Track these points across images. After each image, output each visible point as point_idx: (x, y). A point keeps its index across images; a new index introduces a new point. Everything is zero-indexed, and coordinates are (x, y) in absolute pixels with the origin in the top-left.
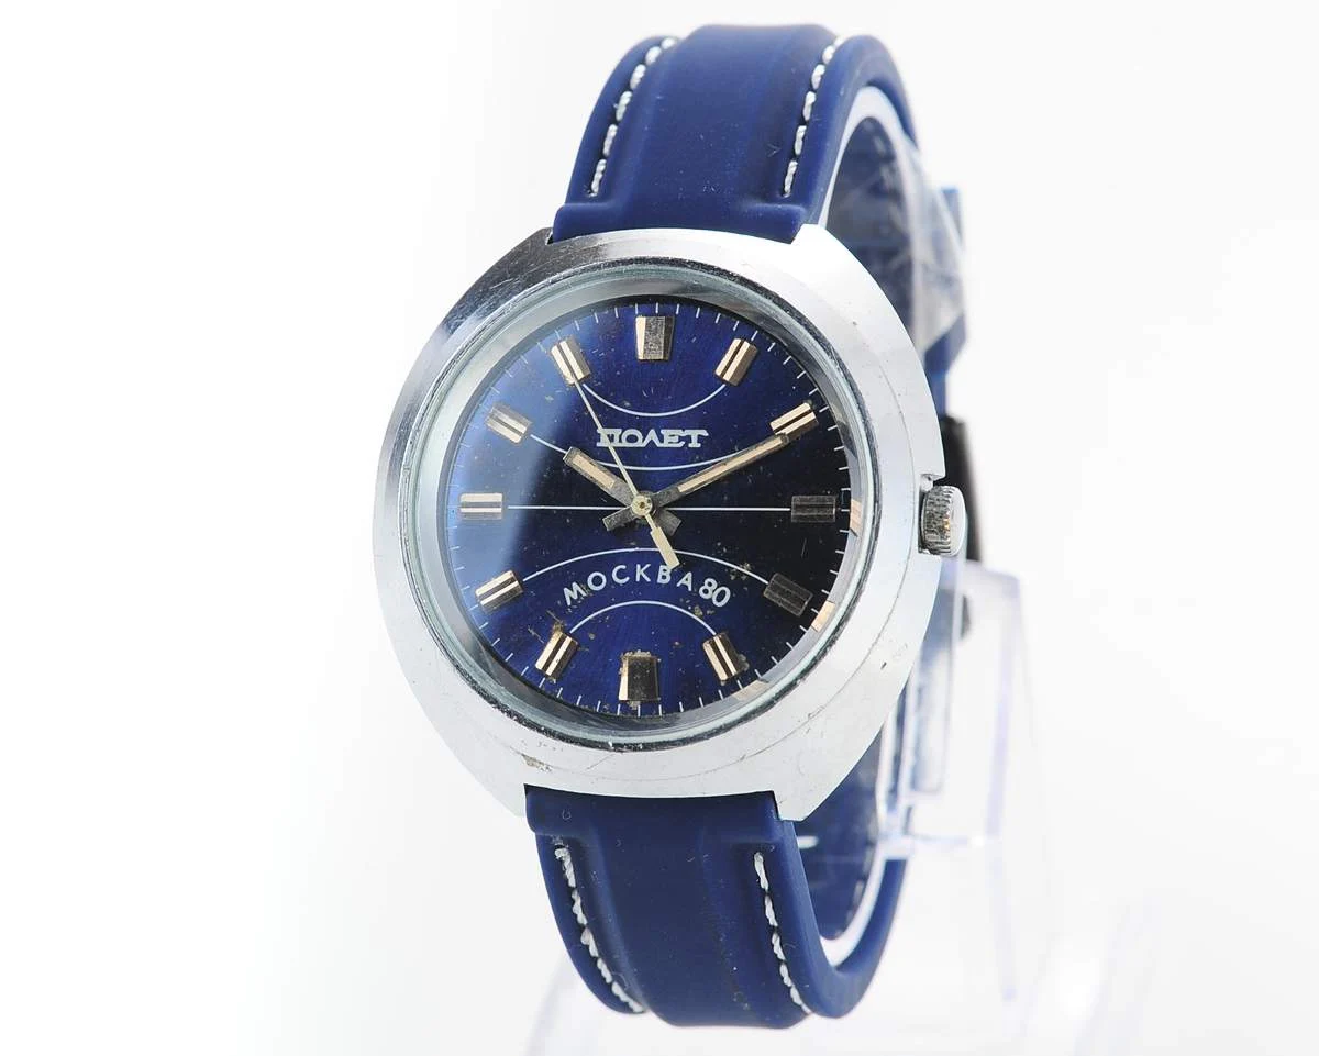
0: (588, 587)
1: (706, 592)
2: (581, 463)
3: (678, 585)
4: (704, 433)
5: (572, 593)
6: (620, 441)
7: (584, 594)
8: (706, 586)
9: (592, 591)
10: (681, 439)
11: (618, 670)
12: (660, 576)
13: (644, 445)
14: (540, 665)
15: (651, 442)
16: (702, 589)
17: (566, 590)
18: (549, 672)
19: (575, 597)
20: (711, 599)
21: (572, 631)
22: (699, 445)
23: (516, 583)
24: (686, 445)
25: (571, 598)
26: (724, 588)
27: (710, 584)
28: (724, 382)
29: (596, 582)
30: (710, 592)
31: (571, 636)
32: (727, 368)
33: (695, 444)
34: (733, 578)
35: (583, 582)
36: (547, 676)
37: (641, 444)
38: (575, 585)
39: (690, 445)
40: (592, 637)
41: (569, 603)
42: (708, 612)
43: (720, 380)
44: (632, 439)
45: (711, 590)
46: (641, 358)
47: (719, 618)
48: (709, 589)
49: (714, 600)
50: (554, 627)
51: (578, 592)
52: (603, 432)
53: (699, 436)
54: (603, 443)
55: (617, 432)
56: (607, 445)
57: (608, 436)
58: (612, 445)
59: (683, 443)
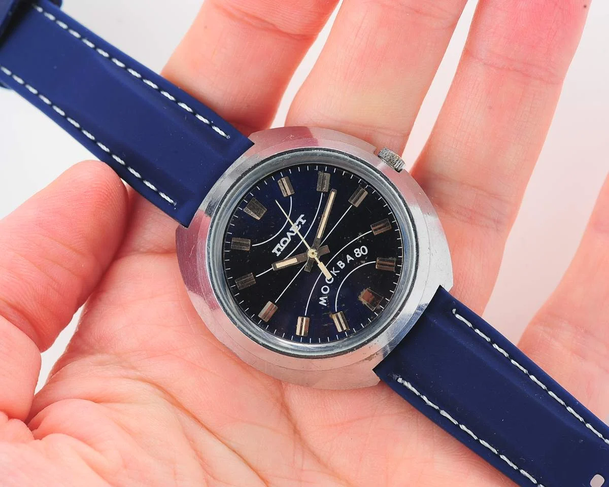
0: (325, 294)
1: (358, 254)
2: (280, 265)
3: (348, 262)
4: (302, 216)
5: (323, 301)
6: (282, 247)
7: (327, 297)
8: (356, 253)
9: (328, 294)
10: (298, 225)
11: (362, 304)
12: (341, 267)
13: (290, 239)
14: (340, 330)
16: (356, 255)
17: (320, 303)
18: (345, 328)
19: (325, 301)
20: (362, 254)
22: (305, 221)
23: (305, 318)
24: (302, 225)
25: (325, 303)
26: (361, 248)
27: (357, 251)
28: (290, 196)
29: (325, 291)
31: (337, 312)
32: (286, 192)
33: (304, 222)
34: (360, 242)
35: (322, 295)
36: (346, 330)
37: (289, 240)
38: (320, 298)
39: (303, 224)
40: (344, 305)
41: (326, 305)
42: (366, 258)
43: (288, 197)
44: (285, 242)
45: (359, 252)
46: (259, 219)
47: (370, 257)
48: (358, 252)
49: (363, 253)
50: (330, 316)
51: (324, 299)
52: (275, 251)
53: (302, 218)
54: (278, 254)
55: (278, 246)
56: (280, 252)
57: (277, 250)
58: (281, 251)
59: (300, 226)
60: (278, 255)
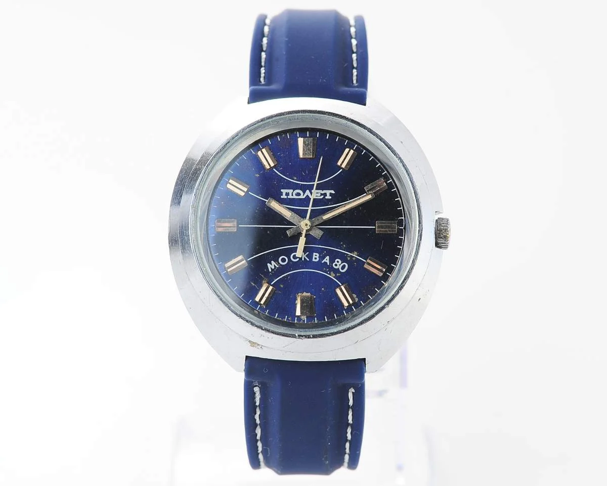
0: (279, 263)
1: (336, 265)
2: (275, 205)
3: (323, 262)
5: (271, 266)
6: (292, 195)
7: (277, 266)
8: (336, 263)
9: (281, 265)
10: (322, 194)
11: (295, 301)
12: (314, 258)
13: (304, 197)
14: (257, 299)
15: (307, 196)
16: (334, 264)
17: (268, 264)
18: (262, 302)
19: (273, 268)
20: (338, 269)
21: (272, 284)
22: (330, 197)
23: (244, 261)
24: (324, 197)
25: (271, 268)
26: (345, 264)
27: (338, 262)
28: (342, 168)
29: (283, 261)
30: (338, 265)
31: (272, 285)
32: (343, 162)
33: (328, 197)
34: (349, 259)
35: (276, 261)
36: (261, 304)
37: (302, 197)
38: (272, 262)
39: (326, 197)
40: (282, 286)
41: (270, 271)
42: (337, 275)
43: (340, 168)
44: (298, 194)
46: (301, 157)
47: (342, 277)
49: (340, 269)
50: (263, 282)
51: (274, 265)
52: (284, 191)
53: (330, 193)
54: (284, 196)
55: (290, 191)
56: (286, 197)
57: (286, 193)
58: (289, 197)
59: (322, 196)
60: (282, 197)
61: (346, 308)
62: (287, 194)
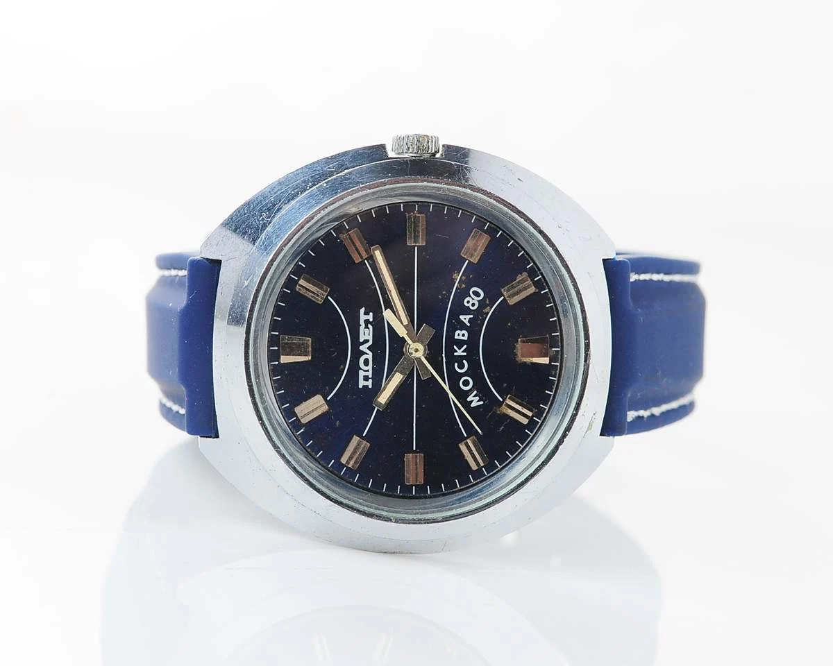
0: (471, 390)
1: (473, 305)
2: (383, 398)
3: (469, 325)
4: (362, 310)
5: (475, 401)
6: (368, 371)
7: (475, 392)
8: (470, 305)
9: (473, 386)
10: (366, 327)
11: (529, 364)
12: (463, 338)
13: (371, 353)
14: (525, 421)
15: (369, 348)
16: (471, 308)
17: (472, 405)
18: (530, 414)
19: (477, 398)
20: (479, 301)
21: (502, 400)
22: (371, 314)
23: (469, 441)
24: (371, 323)
25: (478, 401)
26: (471, 291)
27: (468, 302)
28: (327, 297)
29: (467, 384)
30: (474, 301)
31: (504, 400)
33: (370, 317)
34: (464, 286)
36: (533, 416)
37: (370, 356)
38: (469, 399)
39: (371, 320)
40: (505, 385)
41: (482, 403)
42: (487, 302)
43: (326, 300)
44: (366, 362)
45: (472, 302)
46: (310, 358)
47: (491, 296)
49: (481, 298)
50: (498, 412)
51: (474, 396)
53: (365, 314)
55: (362, 374)
56: (370, 380)
57: (364, 380)
58: (370, 376)
59: (369, 326)
60: (370, 387)
61: (537, 291)
62: (366, 378)
